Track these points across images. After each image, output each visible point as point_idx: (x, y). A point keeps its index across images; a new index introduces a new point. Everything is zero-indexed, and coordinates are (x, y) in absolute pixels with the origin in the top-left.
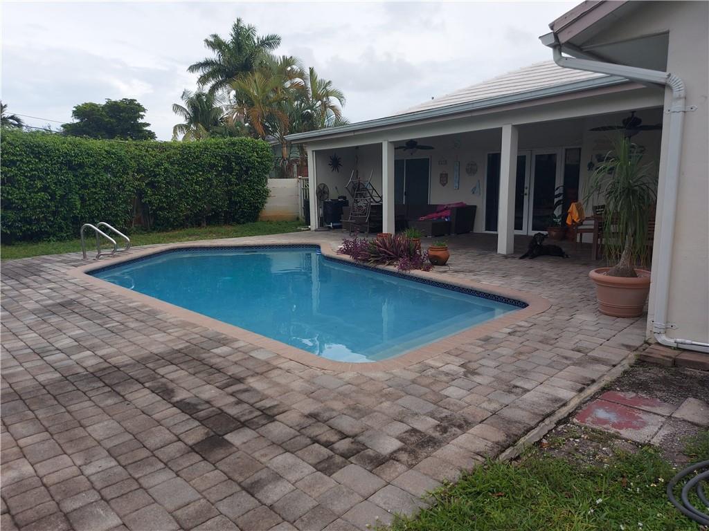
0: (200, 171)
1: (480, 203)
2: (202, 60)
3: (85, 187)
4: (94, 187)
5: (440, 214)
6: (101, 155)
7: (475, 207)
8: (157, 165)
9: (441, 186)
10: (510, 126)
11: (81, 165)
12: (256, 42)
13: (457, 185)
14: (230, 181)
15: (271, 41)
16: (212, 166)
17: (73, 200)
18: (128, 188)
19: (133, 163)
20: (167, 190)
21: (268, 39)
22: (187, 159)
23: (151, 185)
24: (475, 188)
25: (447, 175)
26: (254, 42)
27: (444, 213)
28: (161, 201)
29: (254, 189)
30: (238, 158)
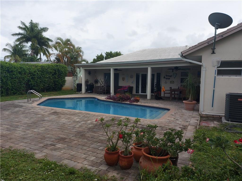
0: (47, 74)
1: (134, 86)
2: (18, 33)
3: (12, 78)
4: (15, 79)
5: (124, 89)
6: (18, 68)
7: (133, 87)
8: (35, 72)
9: (123, 81)
10: (150, 67)
11: (12, 71)
12: (39, 29)
13: (127, 81)
14: (55, 77)
15: (45, 29)
16: (51, 72)
17: (8, 83)
18: (25, 79)
19: (28, 71)
20: (37, 80)
21: (44, 28)
22: (43, 70)
23: (32, 78)
24: (133, 82)
25: (124, 78)
26: (38, 29)
27: (125, 88)
28: (35, 84)
29: (62, 80)
30: (58, 70)
